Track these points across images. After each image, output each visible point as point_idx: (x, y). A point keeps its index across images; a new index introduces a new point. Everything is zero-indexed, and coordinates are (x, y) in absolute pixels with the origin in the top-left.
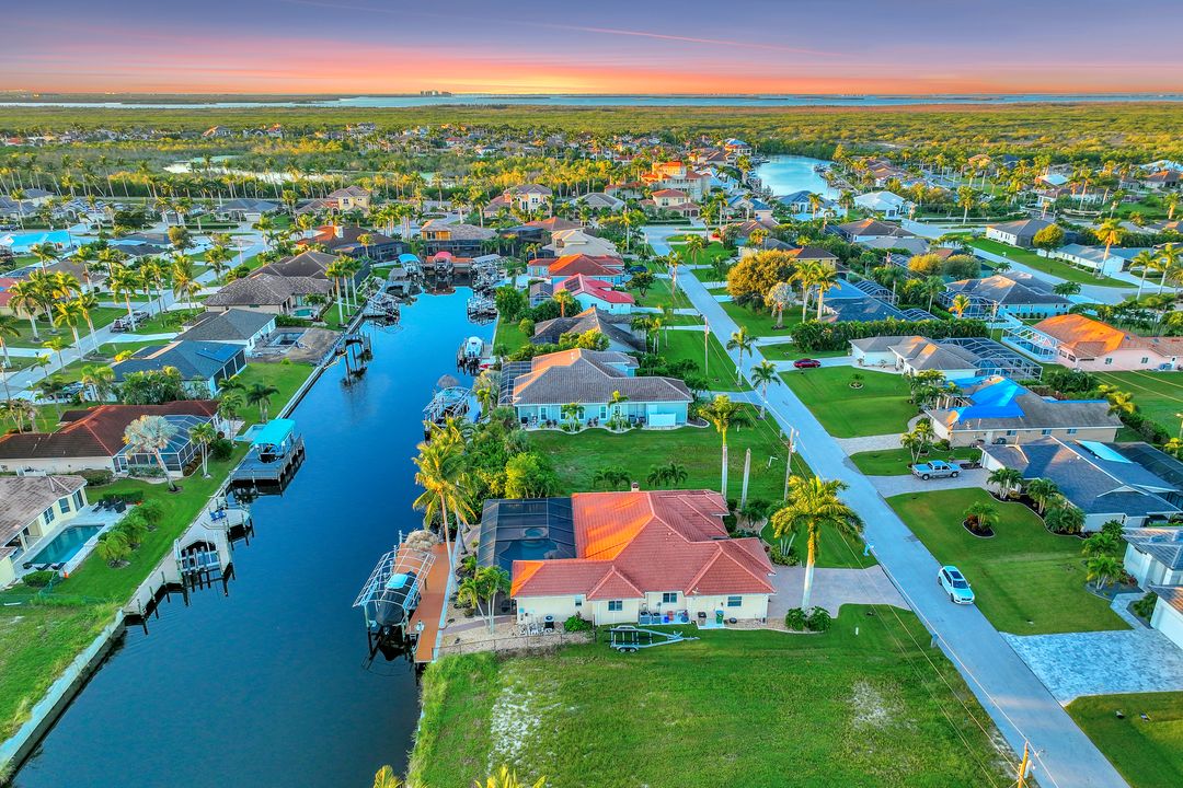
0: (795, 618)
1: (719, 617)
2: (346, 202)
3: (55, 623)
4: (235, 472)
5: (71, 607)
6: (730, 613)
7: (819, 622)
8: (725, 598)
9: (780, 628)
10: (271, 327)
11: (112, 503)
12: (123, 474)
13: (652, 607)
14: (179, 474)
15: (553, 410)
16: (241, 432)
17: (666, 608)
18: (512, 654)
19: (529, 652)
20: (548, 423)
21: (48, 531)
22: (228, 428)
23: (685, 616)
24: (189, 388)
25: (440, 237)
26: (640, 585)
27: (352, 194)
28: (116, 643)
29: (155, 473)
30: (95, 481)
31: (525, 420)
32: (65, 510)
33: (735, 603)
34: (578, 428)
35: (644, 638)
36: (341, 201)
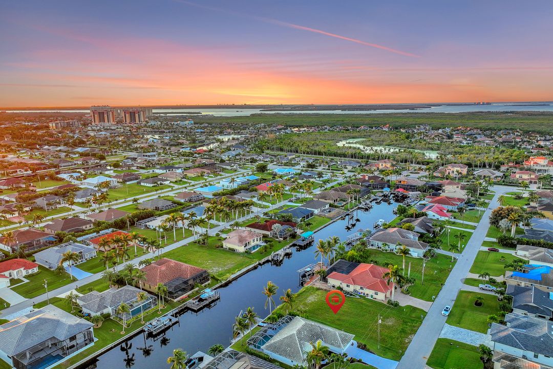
0: (389, 302)
1: (372, 296)
2: (382, 165)
3: (247, 260)
4: (294, 242)
5: (250, 258)
6: (375, 296)
7: (396, 305)
8: (374, 292)
9: (386, 303)
10: (327, 206)
11: (266, 242)
12: (271, 236)
13: (358, 290)
14: (282, 239)
15: (380, 244)
16: (301, 233)
17: (361, 291)
18: (322, 289)
19: (326, 290)
20: (379, 248)
21: (252, 244)
22: (299, 231)
23: (364, 294)
24: (294, 220)
25: (402, 183)
26: (355, 283)
27: (385, 162)
28: (255, 268)
29: (277, 238)
30: (265, 236)
31: (372, 245)
32: (257, 241)
33: (376, 294)
34: (386, 251)
35: (351, 295)
36: (380, 164)
